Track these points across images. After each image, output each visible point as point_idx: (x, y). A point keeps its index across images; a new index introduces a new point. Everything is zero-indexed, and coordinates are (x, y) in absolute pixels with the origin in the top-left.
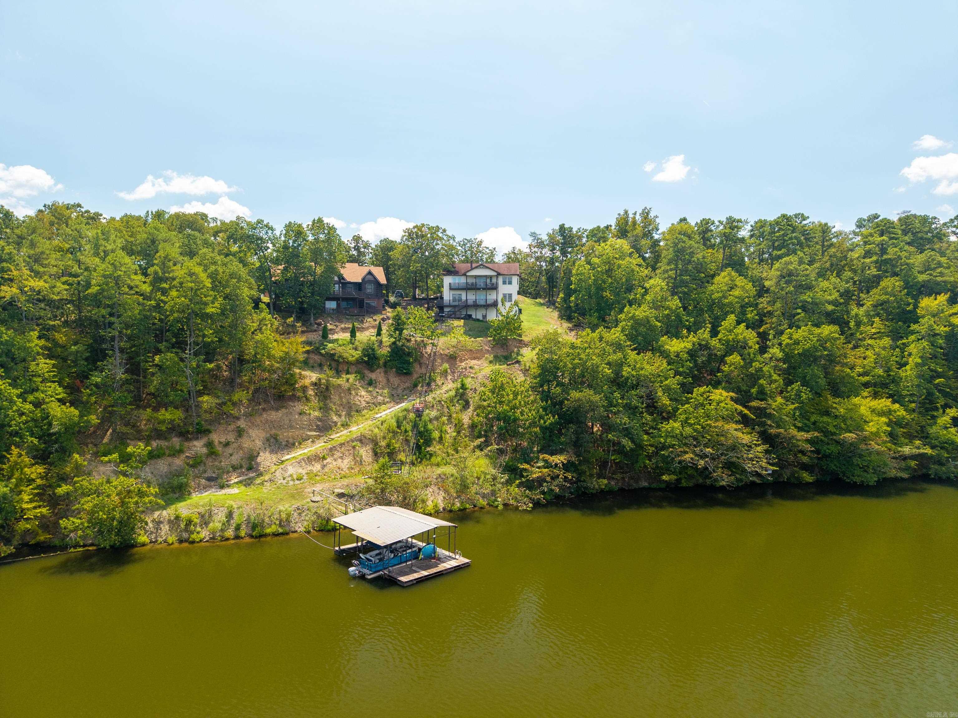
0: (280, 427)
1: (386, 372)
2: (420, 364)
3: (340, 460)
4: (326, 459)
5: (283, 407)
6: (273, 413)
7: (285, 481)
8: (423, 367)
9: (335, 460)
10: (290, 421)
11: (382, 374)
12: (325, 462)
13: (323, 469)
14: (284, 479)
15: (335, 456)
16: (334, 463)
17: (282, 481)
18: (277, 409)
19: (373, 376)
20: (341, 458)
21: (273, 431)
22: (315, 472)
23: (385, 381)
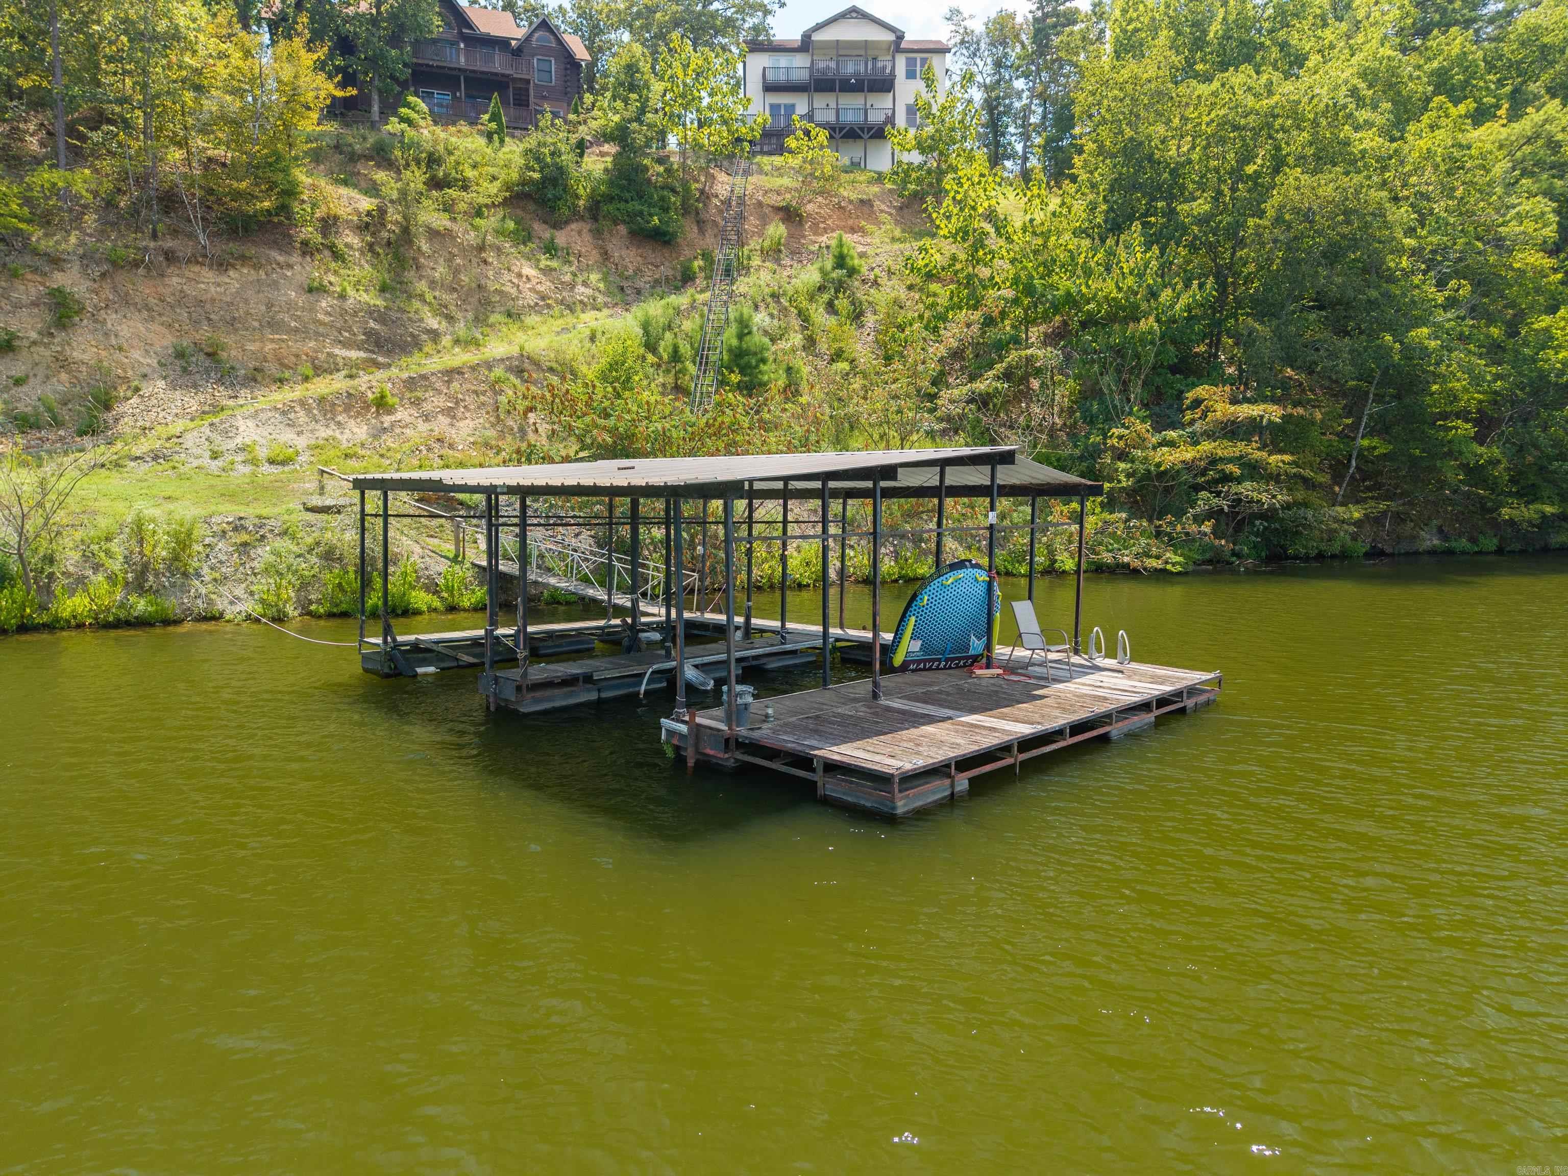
0: (232, 323)
1: (597, 233)
2: (701, 224)
3: (443, 420)
4: (390, 410)
5: (243, 259)
6: (208, 275)
7: (219, 463)
8: (710, 232)
9: (427, 418)
10: (270, 306)
11: (587, 237)
12: (387, 420)
13: (375, 437)
14: (215, 456)
15: (427, 407)
16: (423, 427)
17: (206, 461)
18: (222, 265)
19: (561, 238)
20: (449, 412)
21: (204, 333)
22: (345, 445)
23: (595, 255)
